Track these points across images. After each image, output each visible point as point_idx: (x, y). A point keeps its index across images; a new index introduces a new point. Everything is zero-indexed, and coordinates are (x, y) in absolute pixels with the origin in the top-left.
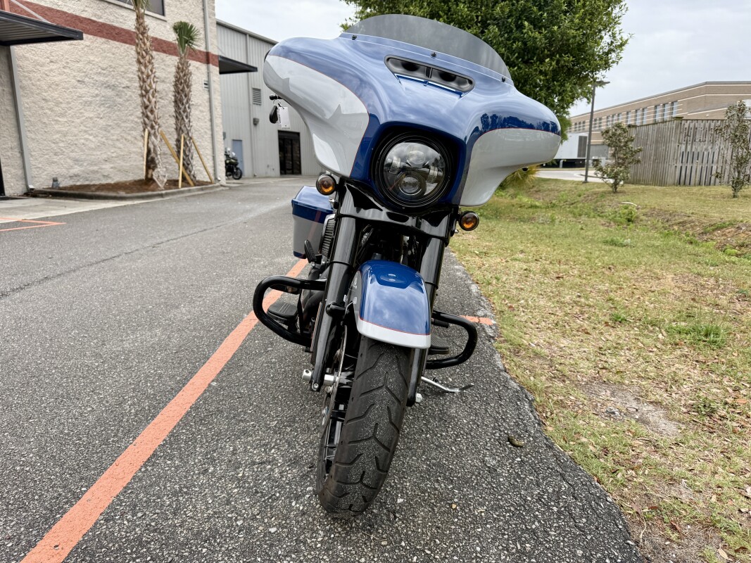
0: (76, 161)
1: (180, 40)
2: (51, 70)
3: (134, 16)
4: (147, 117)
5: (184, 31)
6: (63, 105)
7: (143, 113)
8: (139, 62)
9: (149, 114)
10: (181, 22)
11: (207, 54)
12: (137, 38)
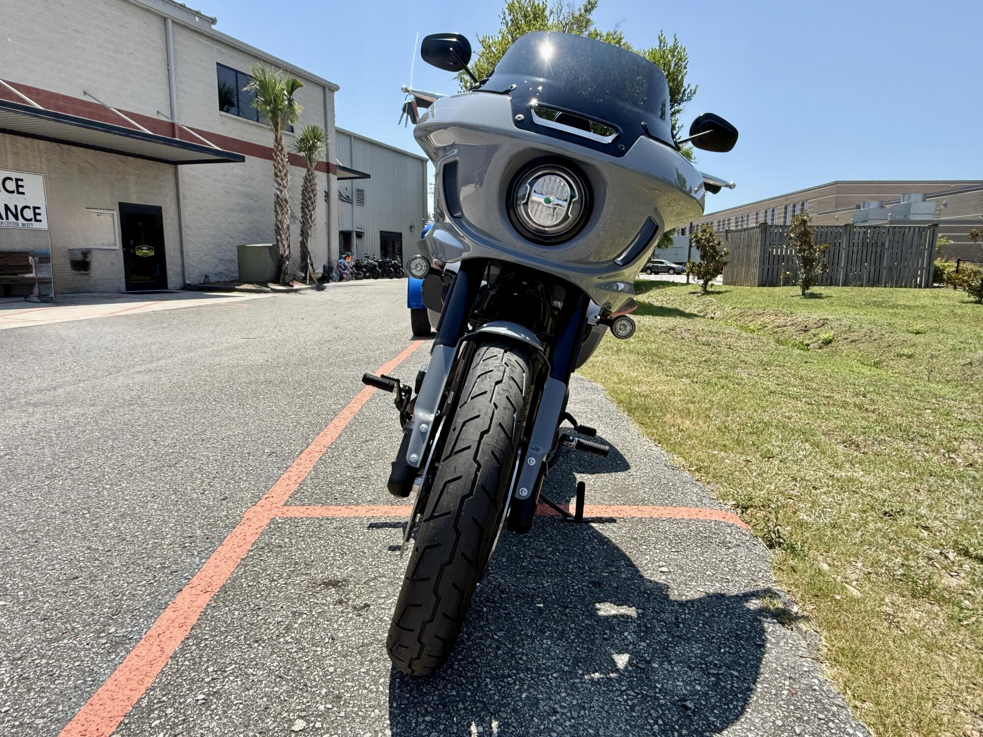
11: (328, 164)
12: (276, 154)
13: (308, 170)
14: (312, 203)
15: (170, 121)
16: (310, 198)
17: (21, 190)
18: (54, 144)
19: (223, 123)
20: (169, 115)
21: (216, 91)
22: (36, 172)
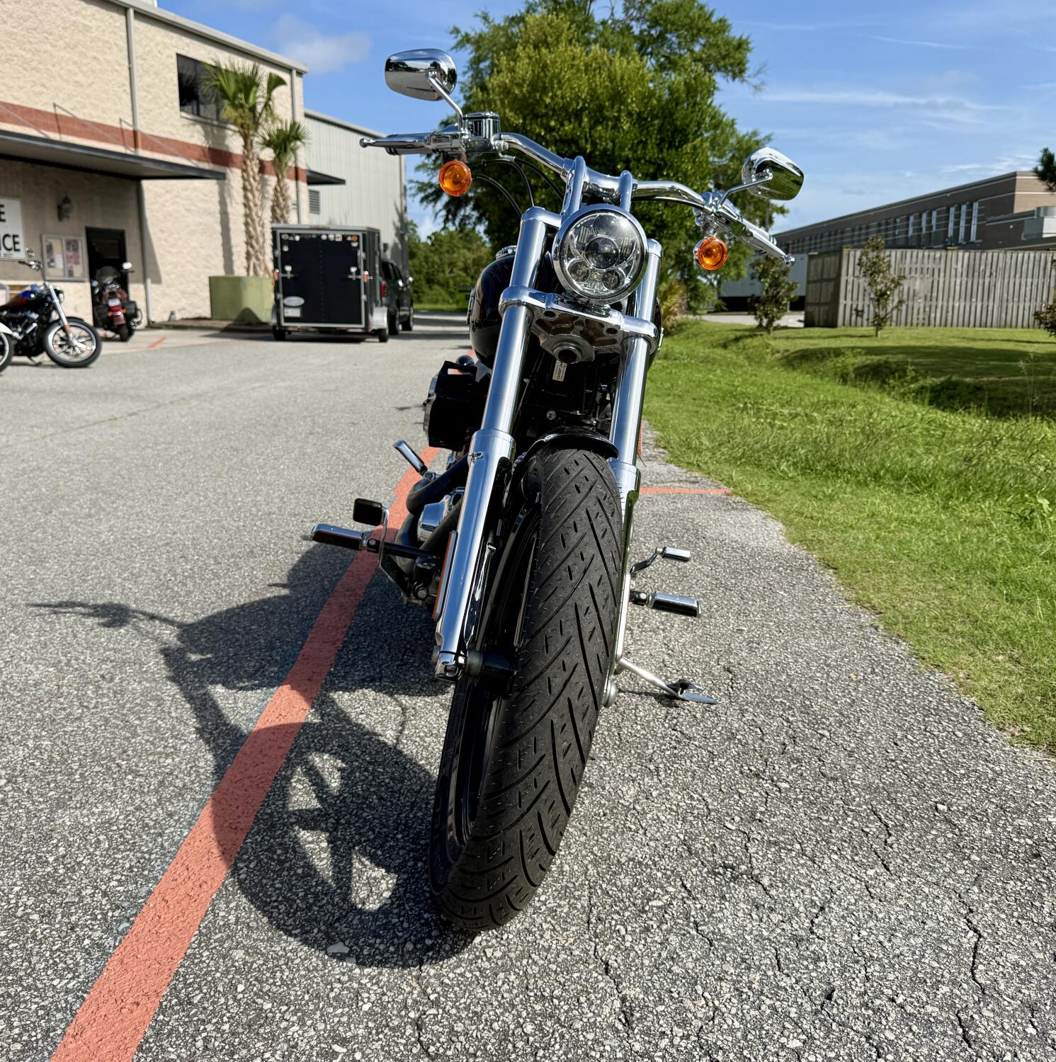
0: (183, 293)
1: (278, 160)
2: (167, 201)
3: (241, 140)
4: (252, 247)
6: (175, 236)
7: (247, 243)
8: (245, 188)
9: (254, 243)
11: (296, 169)
12: (245, 163)
13: (279, 181)
15: (130, 129)
16: (282, 216)
17: (2, 216)
19: (184, 125)
20: (131, 123)
21: (176, 88)
22: (14, 196)
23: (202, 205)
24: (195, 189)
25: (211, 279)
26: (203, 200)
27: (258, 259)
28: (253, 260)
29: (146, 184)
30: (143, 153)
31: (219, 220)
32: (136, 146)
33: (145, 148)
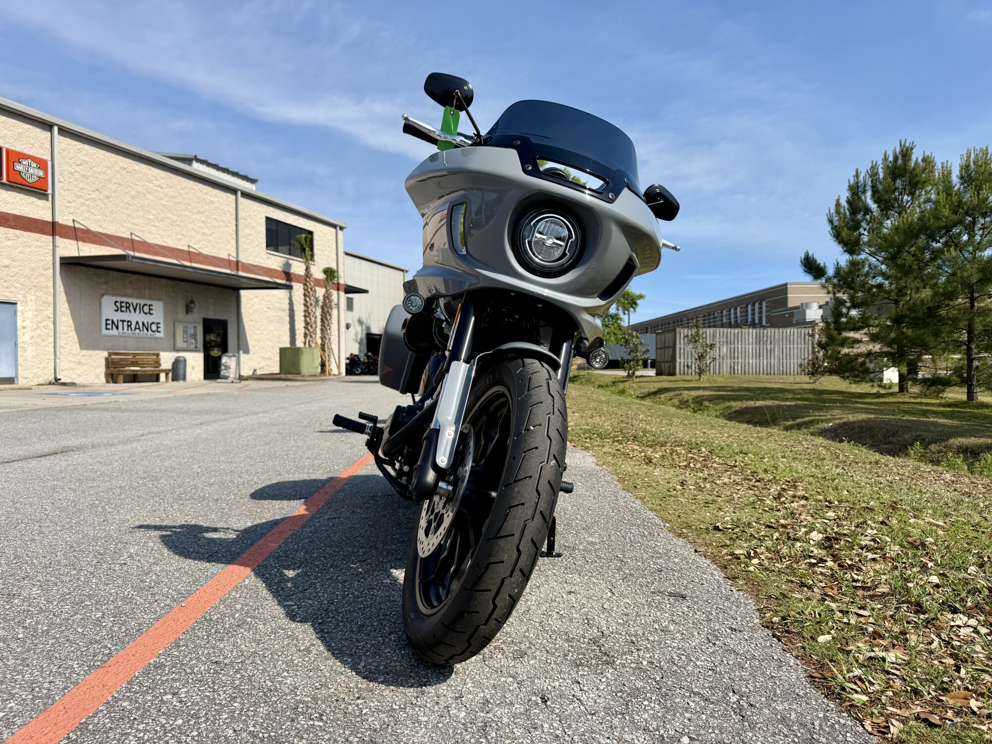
0: (262, 358)
1: (327, 279)
2: (255, 302)
3: (303, 266)
4: (308, 330)
5: (330, 273)
6: (259, 323)
7: (305, 328)
8: (305, 295)
9: (310, 328)
10: (328, 268)
11: (338, 284)
12: (306, 280)
13: (327, 290)
14: (330, 315)
15: (235, 260)
16: (328, 312)
17: (151, 312)
18: (170, 281)
19: (268, 258)
20: (235, 256)
21: (264, 237)
22: (159, 300)
23: (278, 305)
24: (274, 296)
25: (281, 349)
26: (278, 302)
27: (311, 337)
28: (309, 337)
29: (242, 292)
30: (241, 274)
31: (288, 314)
32: (237, 270)
33: (243, 271)
